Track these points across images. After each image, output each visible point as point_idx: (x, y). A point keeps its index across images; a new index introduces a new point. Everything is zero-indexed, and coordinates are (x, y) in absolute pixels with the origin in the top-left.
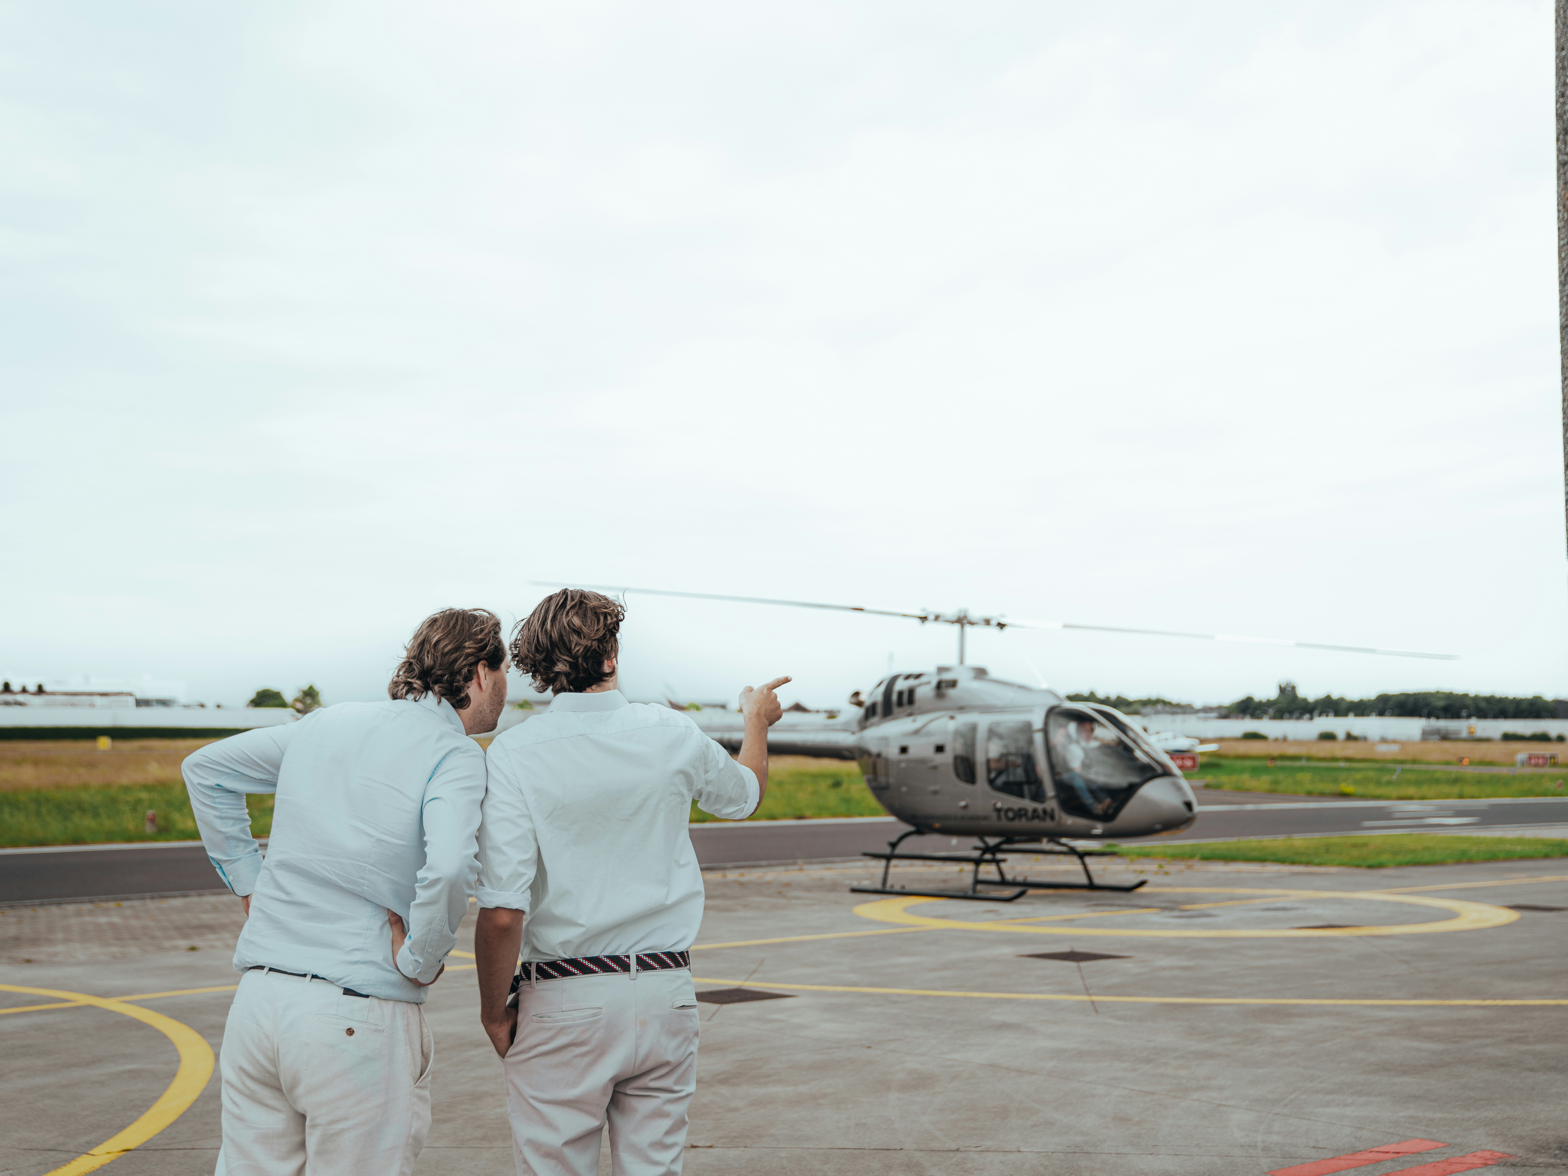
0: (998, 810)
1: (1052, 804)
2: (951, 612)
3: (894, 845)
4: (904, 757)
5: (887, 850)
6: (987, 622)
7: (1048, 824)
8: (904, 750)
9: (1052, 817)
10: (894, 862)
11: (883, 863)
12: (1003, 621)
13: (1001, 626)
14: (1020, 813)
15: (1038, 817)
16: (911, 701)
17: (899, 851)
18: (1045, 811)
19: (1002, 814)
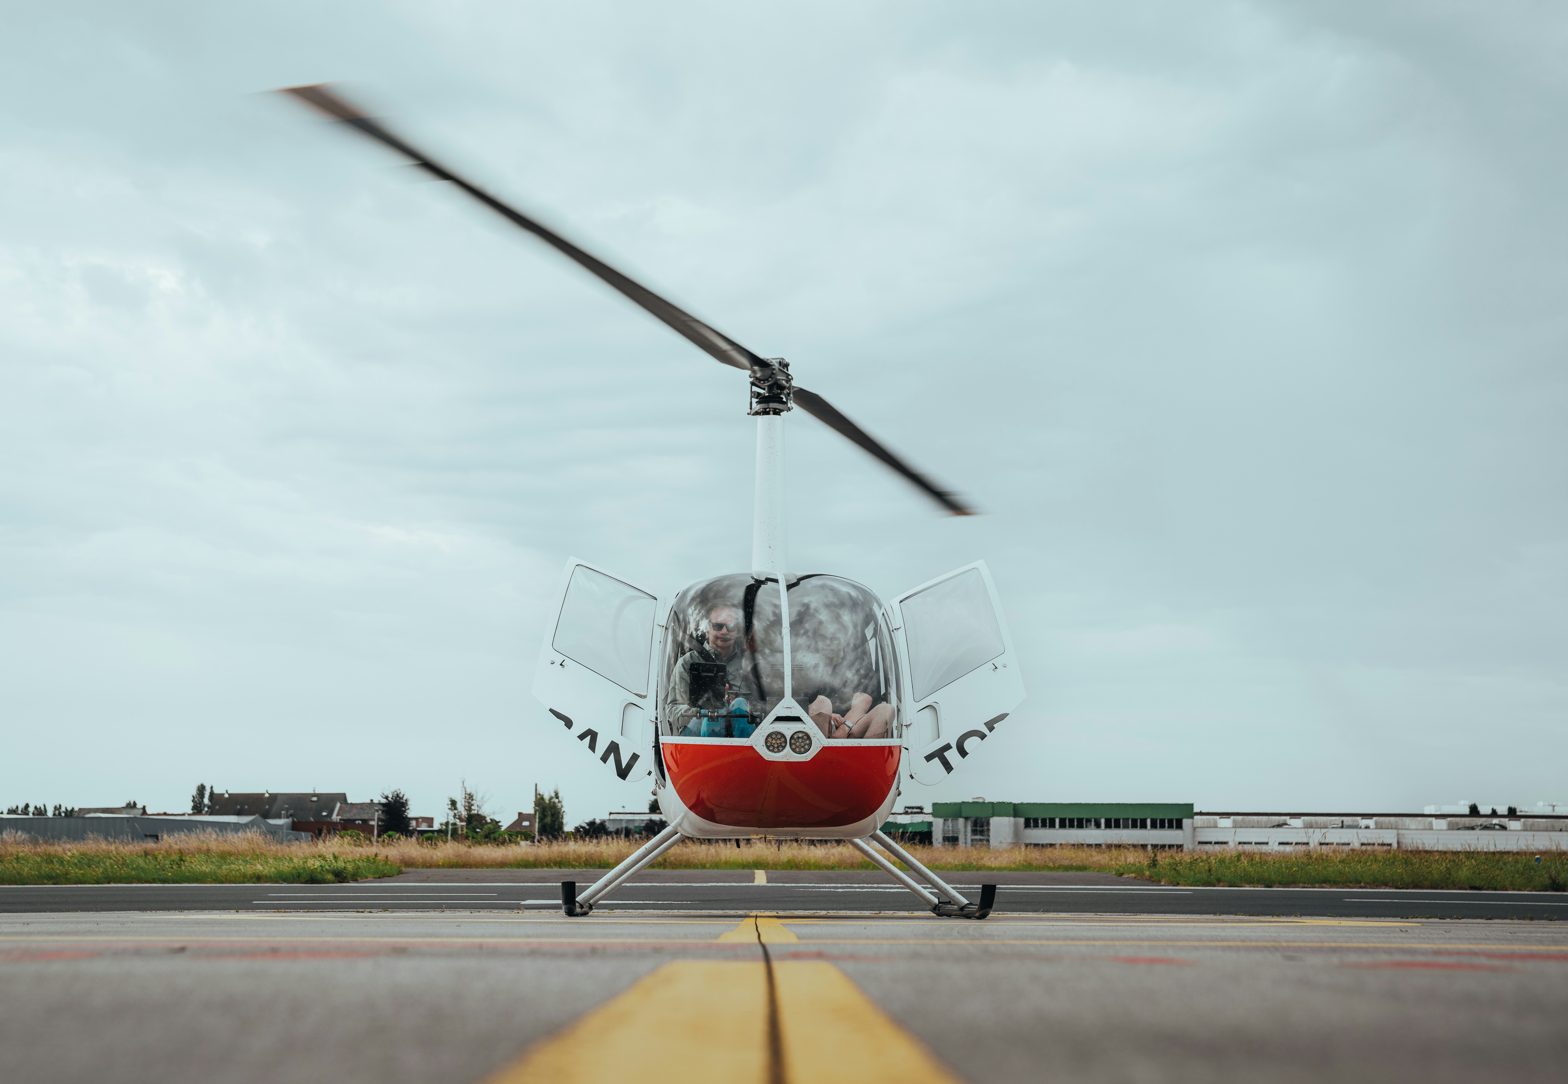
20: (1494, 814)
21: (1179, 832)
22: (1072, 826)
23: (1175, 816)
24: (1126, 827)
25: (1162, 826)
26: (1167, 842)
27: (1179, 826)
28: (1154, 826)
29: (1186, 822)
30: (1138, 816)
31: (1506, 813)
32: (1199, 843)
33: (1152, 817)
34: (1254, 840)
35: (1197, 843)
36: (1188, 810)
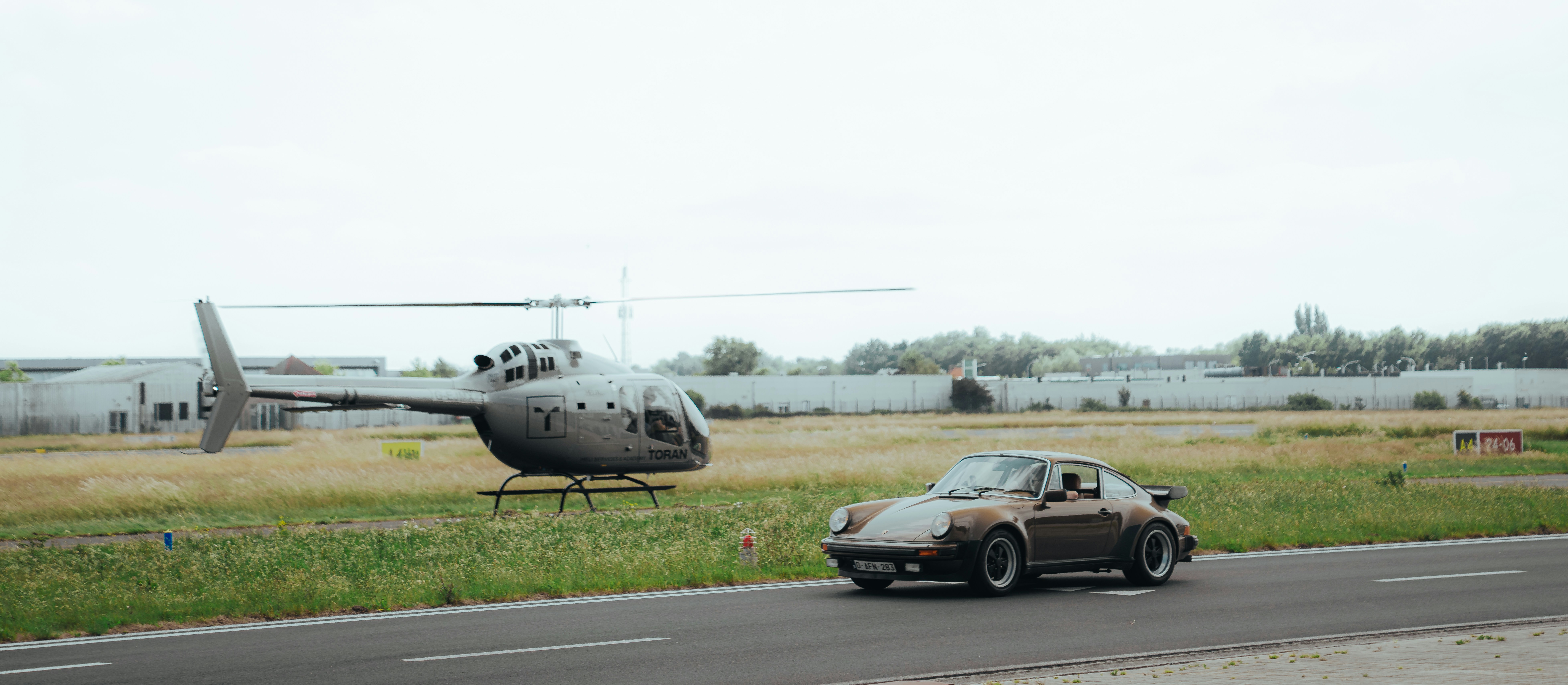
0: (651, 452)
1: (686, 447)
2: (548, 297)
4: (581, 411)
6: (576, 303)
7: (682, 460)
8: (581, 406)
9: (685, 456)
12: (587, 300)
13: (587, 304)
14: (666, 453)
15: (677, 456)
16: (552, 367)
18: (681, 451)
19: (654, 454)
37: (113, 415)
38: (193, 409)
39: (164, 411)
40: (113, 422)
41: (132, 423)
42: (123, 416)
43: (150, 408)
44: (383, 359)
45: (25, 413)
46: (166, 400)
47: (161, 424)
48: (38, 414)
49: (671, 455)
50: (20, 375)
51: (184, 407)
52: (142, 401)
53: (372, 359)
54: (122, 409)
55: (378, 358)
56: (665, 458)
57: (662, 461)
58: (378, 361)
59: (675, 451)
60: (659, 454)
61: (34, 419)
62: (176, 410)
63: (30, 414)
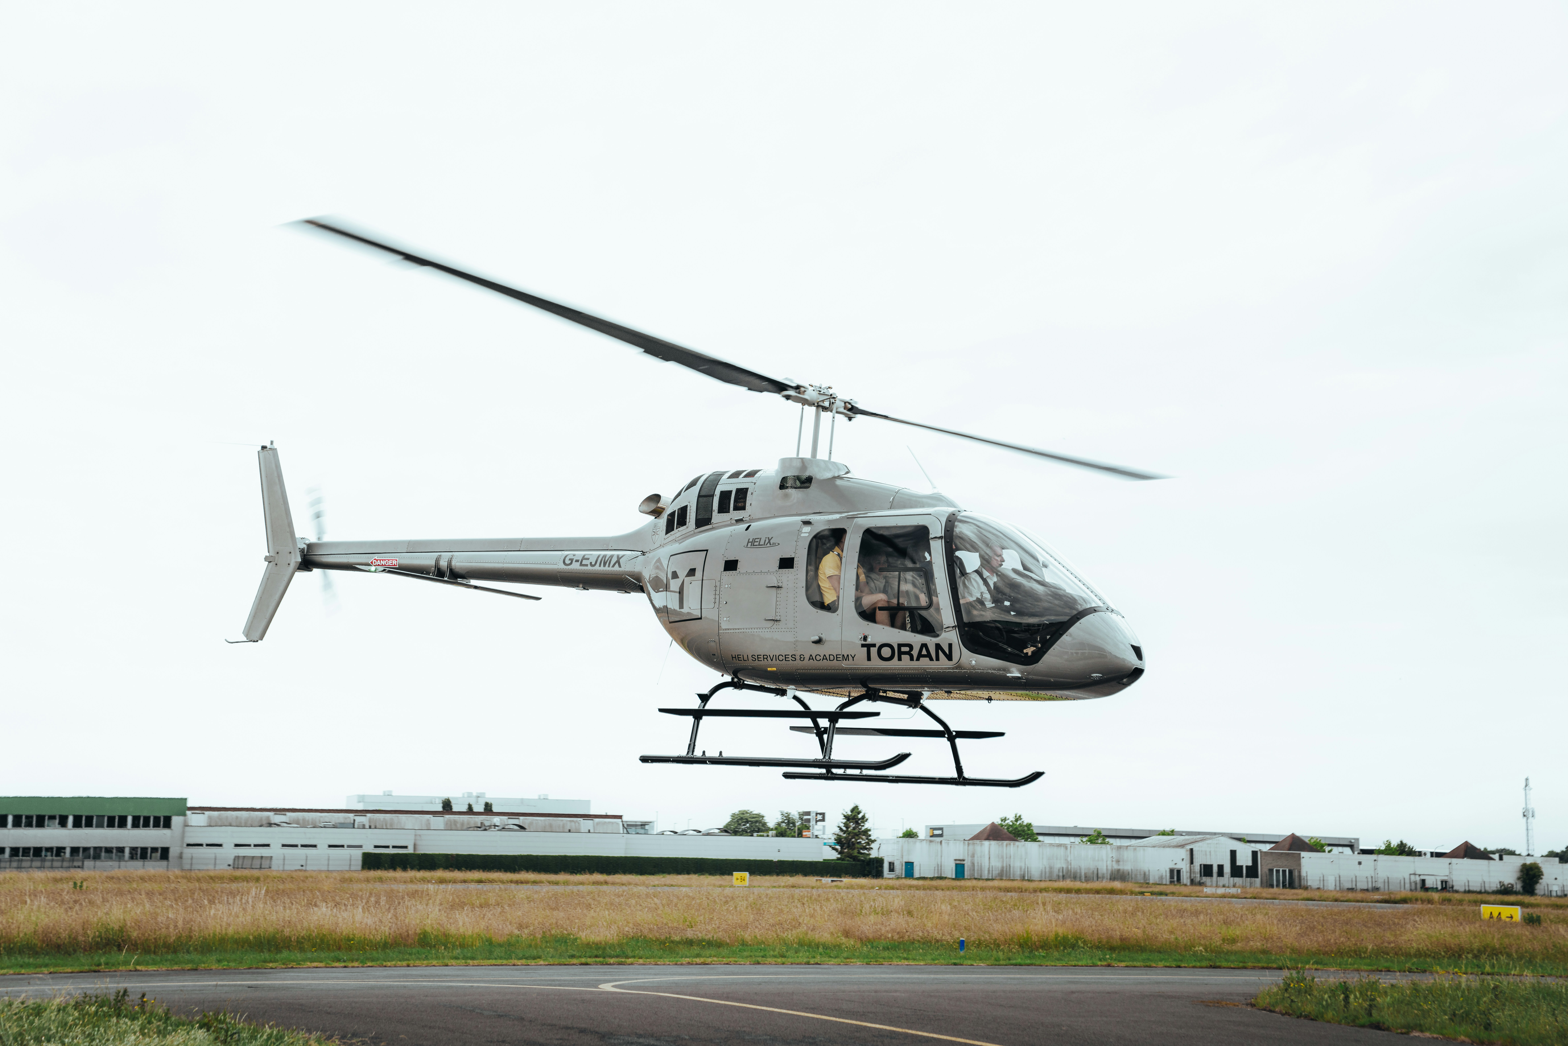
1: (950, 637)
3: (705, 698)
5: (696, 704)
9: (949, 657)
10: (706, 720)
11: (690, 719)
14: (903, 650)
15: (929, 655)
17: (711, 705)
19: (874, 651)
20: (470, 811)
21: (166, 831)
22: (29, 825)
23: (161, 814)
24: (100, 825)
25: (146, 825)
26: (150, 844)
27: (167, 823)
28: (135, 825)
29: (176, 821)
30: (117, 813)
31: (482, 810)
32: (188, 845)
33: (134, 815)
34: (252, 842)
35: (185, 845)
36: (180, 806)
37: (1172, 871)
38: (1227, 869)
39: (1207, 870)
40: (1172, 877)
41: (1185, 878)
42: (1179, 872)
43: (1197, 868)
44: (1357, 840)
45: (1112, 866)
46: (1209, 863)
47: (1204, 879)
48: (1121, 867)
49: (915, 653)
50: (1104, 840)
51: (1221, 867)
52: (1192, 862)
53: (1350, 840)
54: (1178, 867)
55: (1354, 839)
56: (900, 659)
57: (895, 664)
58: (1353, 841)
59: (924, 646)
60: (886, 652)
61: (1119, 870)
62: (1215, 869)
63: (1116, 867)
